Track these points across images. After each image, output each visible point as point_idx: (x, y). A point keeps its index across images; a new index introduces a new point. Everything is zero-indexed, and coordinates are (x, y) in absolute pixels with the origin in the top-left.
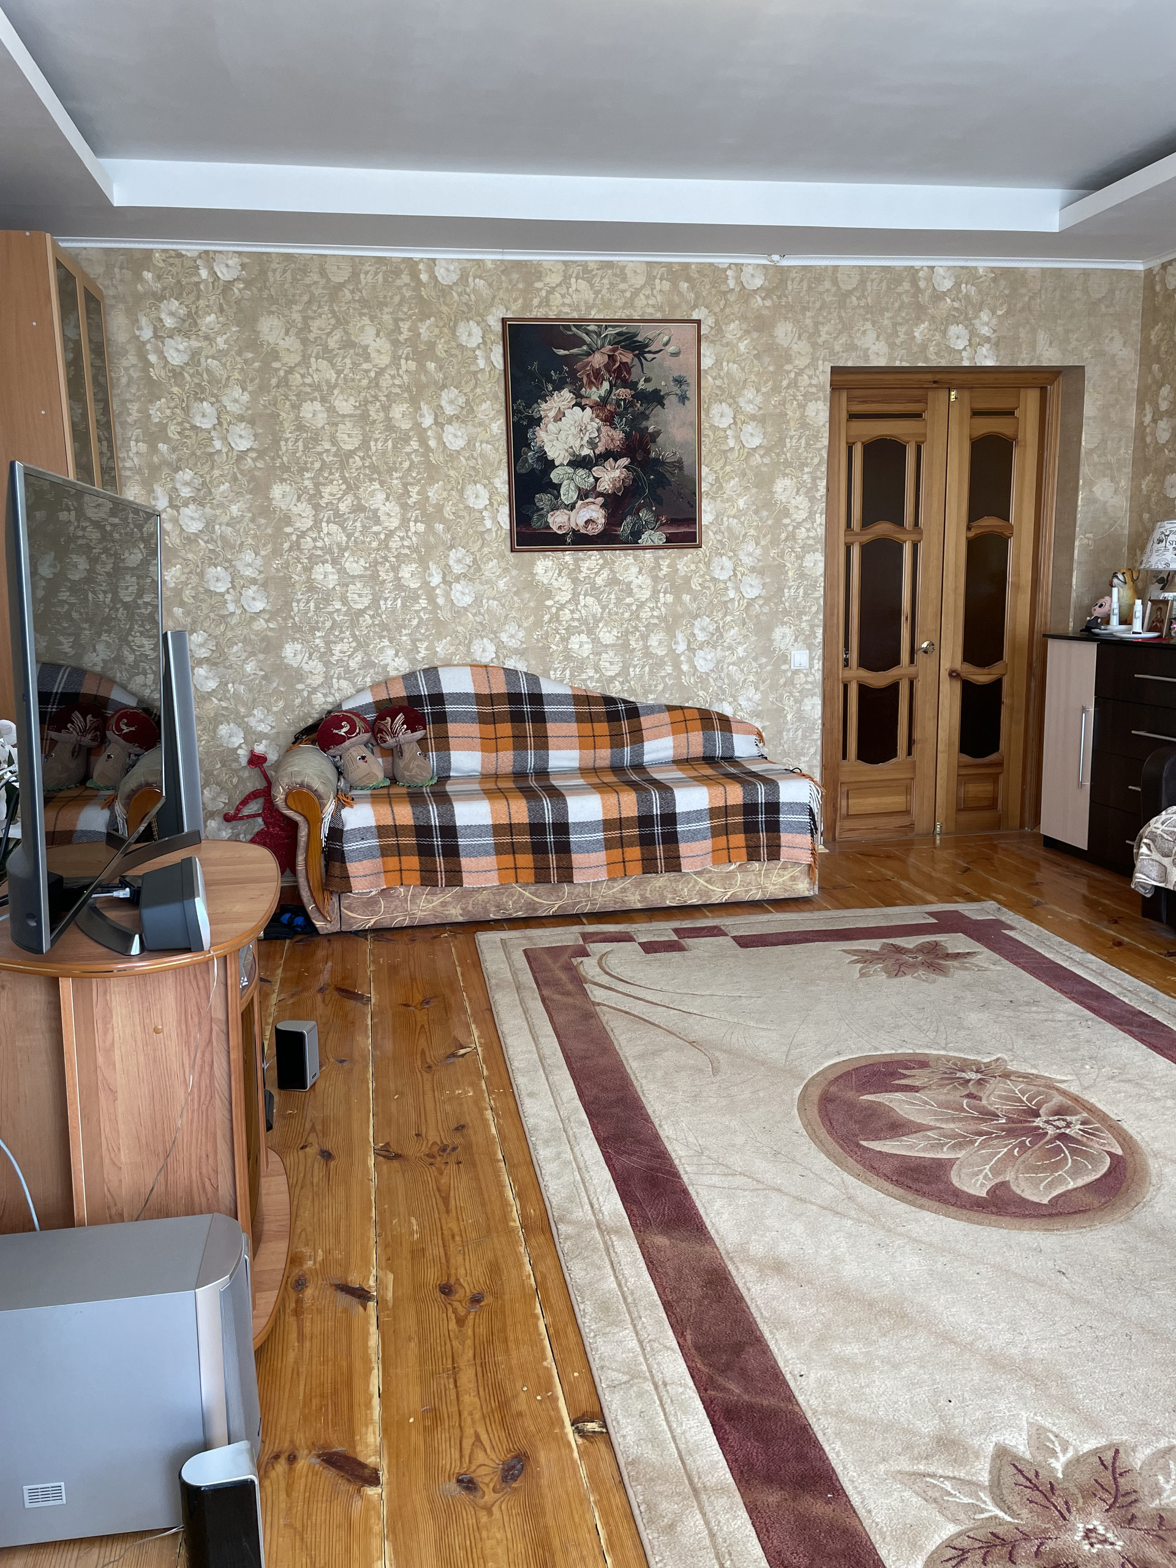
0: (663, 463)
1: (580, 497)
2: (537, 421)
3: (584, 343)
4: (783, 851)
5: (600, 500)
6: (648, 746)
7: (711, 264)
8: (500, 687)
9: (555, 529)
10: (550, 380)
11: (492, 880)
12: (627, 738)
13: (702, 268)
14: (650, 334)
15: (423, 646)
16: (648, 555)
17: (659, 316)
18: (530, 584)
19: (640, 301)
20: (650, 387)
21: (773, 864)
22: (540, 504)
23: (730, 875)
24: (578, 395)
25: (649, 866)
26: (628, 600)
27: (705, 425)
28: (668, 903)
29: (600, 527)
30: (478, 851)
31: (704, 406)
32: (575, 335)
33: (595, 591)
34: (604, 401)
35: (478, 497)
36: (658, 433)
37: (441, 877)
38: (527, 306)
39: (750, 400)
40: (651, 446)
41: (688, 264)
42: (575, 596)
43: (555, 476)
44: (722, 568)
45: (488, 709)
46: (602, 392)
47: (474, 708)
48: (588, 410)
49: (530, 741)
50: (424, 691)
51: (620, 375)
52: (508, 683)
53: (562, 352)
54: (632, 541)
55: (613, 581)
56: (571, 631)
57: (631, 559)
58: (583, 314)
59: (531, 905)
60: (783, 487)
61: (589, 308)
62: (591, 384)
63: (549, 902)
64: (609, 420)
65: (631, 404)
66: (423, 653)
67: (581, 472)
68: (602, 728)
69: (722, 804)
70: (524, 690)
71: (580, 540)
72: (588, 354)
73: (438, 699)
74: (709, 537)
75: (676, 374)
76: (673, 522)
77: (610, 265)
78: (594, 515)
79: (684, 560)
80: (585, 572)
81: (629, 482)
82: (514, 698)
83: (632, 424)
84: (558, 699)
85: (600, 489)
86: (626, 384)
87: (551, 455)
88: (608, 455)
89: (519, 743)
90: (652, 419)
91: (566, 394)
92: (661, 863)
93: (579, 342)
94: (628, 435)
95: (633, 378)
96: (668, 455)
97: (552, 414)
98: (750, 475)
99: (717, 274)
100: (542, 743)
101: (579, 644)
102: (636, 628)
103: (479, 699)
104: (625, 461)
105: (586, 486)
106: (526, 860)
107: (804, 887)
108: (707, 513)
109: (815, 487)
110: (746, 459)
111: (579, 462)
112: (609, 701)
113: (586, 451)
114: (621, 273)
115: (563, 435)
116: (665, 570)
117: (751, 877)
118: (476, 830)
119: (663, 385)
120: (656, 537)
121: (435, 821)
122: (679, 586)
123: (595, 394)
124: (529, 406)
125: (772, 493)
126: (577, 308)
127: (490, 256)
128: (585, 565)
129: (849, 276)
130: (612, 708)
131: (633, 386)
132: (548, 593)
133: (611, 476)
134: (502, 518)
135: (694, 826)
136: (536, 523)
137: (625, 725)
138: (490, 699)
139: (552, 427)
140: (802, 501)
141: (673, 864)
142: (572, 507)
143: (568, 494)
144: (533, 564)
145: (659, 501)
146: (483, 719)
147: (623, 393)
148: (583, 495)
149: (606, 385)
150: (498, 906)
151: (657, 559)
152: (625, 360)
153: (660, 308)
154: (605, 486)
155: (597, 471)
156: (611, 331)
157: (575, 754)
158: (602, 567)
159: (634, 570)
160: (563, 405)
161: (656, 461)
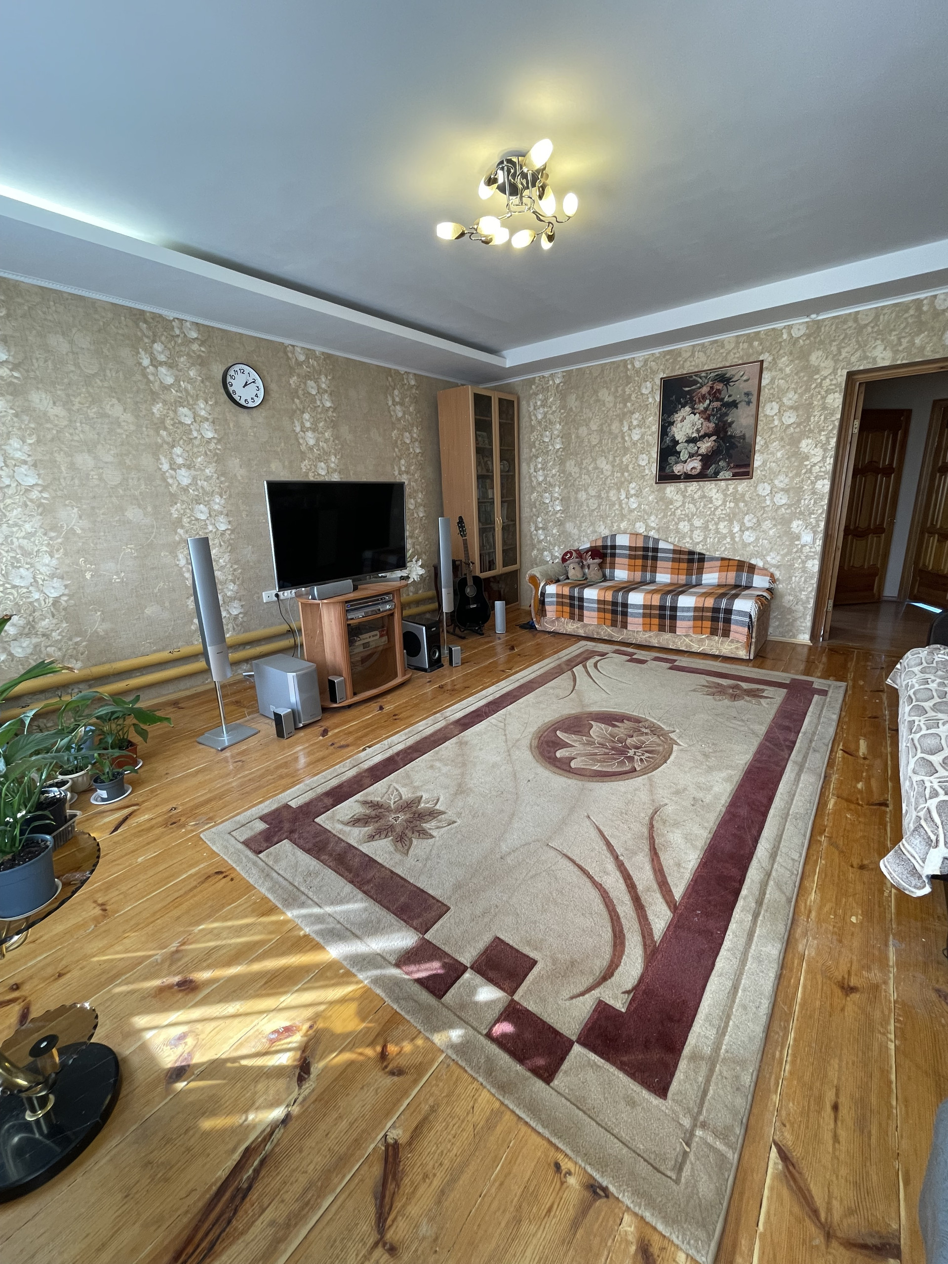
0: (734, 437)
1: (690, 457)
2: (672, 423)
3: (698, 382)
4: (731, 633)
5: (700, 457)
6: (705, 576)
7: (773, 329)
8: (640, 544)
9: (676, 472)
10: (680, 403)
11: (595, 622)
12: (695, 571)
13: (767, 332)
14: (733, 373)
15: (615, 525)
16: (723, 483)
17: (740, 362)
18: (662, 499)
19: (730, 358)
20: (731, 399)
21: (725, 639)
22: (670, 462)
23: (702, 640)
24: (693, 408)
25: (662, 628)
26: (710, 506)
27: (761, 415)
28: (670, 647)
29: (698, 471)
30: (591, 609)
31: (761, 405)
32: (695, 380)
33: (694, 501)
34: (706, 409)
35: (643, 460)
36: (732, 422)
37: (576, 617)
38: (673, 370)
39: (790, 398)
40: (729, 429)
41: (760, 332)
42: (684, 503)
43: (678, 448)
44: (764, 489)
45: (633, 553)
46: (705, 405)
47: (627, 552)
48: (697, 415)
49: (649, 569)
50: (609, 544)
51: (715, 395)
52: (644, 542)
53: (687, 389)
54: (715, 476)
55: (703, 497)
56: (680, 520)
57: (713, 486)
58: (700, 369)
59: (610, 635)
60: (806, 445)
61: (704, 365)
62: (700, 402)
63: (618, 636)
64: (708, 419)
65: (720, 409)
66: (615, 527)
67: (691, 445)
68: (684, 565)
69: (701, 605)
70: (651, 545)
71: (688, 477)
72: (700, 388)
73: (614, 547)
74: (757, 474)
75: (746, 391)
76: (737, 466)
77: (716, 342)
78: (696, 465)
79: (742, 486)
80: (689, 492)
81: (715, 448)
82: (646, 549)
83: (719, 419)
84: (665, 551)
85: (700, 452)
86: (718, 400)
87: (677, 438)
88: (707, 435)
89: (644, 568)
90: (730, 416)
91: (688, 409)
92: (667, 628)
93: (696, 382)
94: (717, 425)
95: (722, 396)
96: (738, 433)
97: (679, 419)
98: (787, 440)
99: (777, 333)
100: (654, 570)
101: (684, 526)
102: (713, 519)
103: (631, 548)
104: (714, 438)
105: (693, 452)
106: (609, 616)
107: (742, 654)
108: (758, 461)
109: (828, 442)
110: (785, 430)
111: (691, 440)
112: (691, 553)
113: (695, 435)
114: (722, 344)
115: (684, 429)
116: (731, 490)
117: (713, 643)
118: (591, 601)
119: (737, 397)
120: (728, 474)
121: (576, 595)
122: (737, 498)
123: (701, 407)
124: (669, 416)
125: (799, 448)
126: (697, 366)
127: (657, 351)
128: (689, 489)
129: (867, 315)
130: (691, 557)
131: (722, 400)
132: (671, 502)
133: (705, 446)
134: (654, 468)
135: (685, 614)
136: (668, 470)
137: (696, 565)
138: (635, 549)
139: (679, 425)
140: (819, 452)
141: (673, 630)
142: (685, 462)
143: (684, 456)
144: (665, 489)
145: (730, 457)
146: (630, 557)
147: (717, 404)
148: (691, 456)
149: (708, 402)
150: (598, 633)
151: (727, 486)
152: (718, 387)
153: (741, 358)
154: (703, 451)
155: (699, 444)
156: (712, 375)
157: (669, 576)
158: (698, 490)
159: (715, 491)
160: (685, 414)
161: (731, 436)
